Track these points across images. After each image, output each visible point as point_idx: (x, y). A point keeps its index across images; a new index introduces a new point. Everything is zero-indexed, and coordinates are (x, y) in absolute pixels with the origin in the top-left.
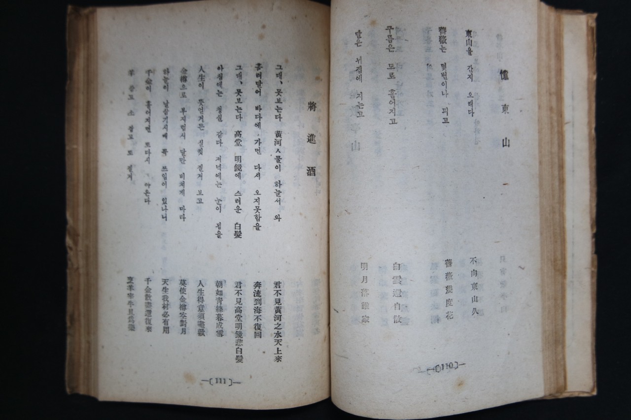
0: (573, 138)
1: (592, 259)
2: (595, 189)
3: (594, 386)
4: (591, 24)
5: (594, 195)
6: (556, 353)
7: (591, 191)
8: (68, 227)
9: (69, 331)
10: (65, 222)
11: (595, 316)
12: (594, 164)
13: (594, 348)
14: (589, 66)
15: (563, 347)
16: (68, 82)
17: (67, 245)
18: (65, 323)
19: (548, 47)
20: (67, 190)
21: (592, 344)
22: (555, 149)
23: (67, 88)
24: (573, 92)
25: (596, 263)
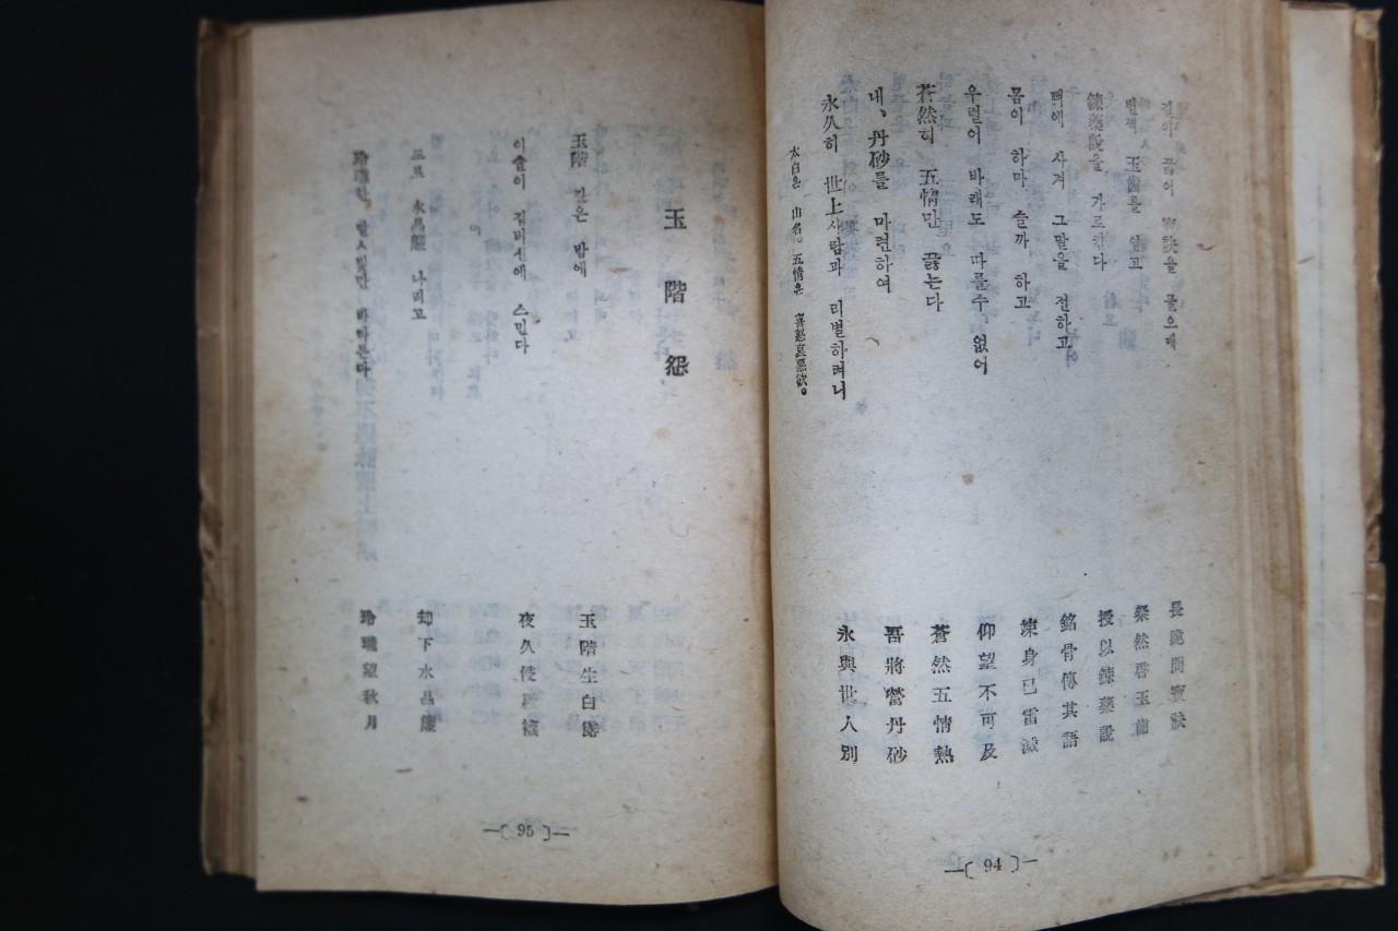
0: (1321, 295)
6: (1281, 780)
8: (203, 505)
9: (208, 736)
10: (196, 496)
15: (1302, 767)
16: (201, 189)
17: (202, 546)
18: (199, 719)
19: (1248, 73)
20: (201, 426)
22: (1270, 310)
23: (198, 201)
24: (1319, 188)
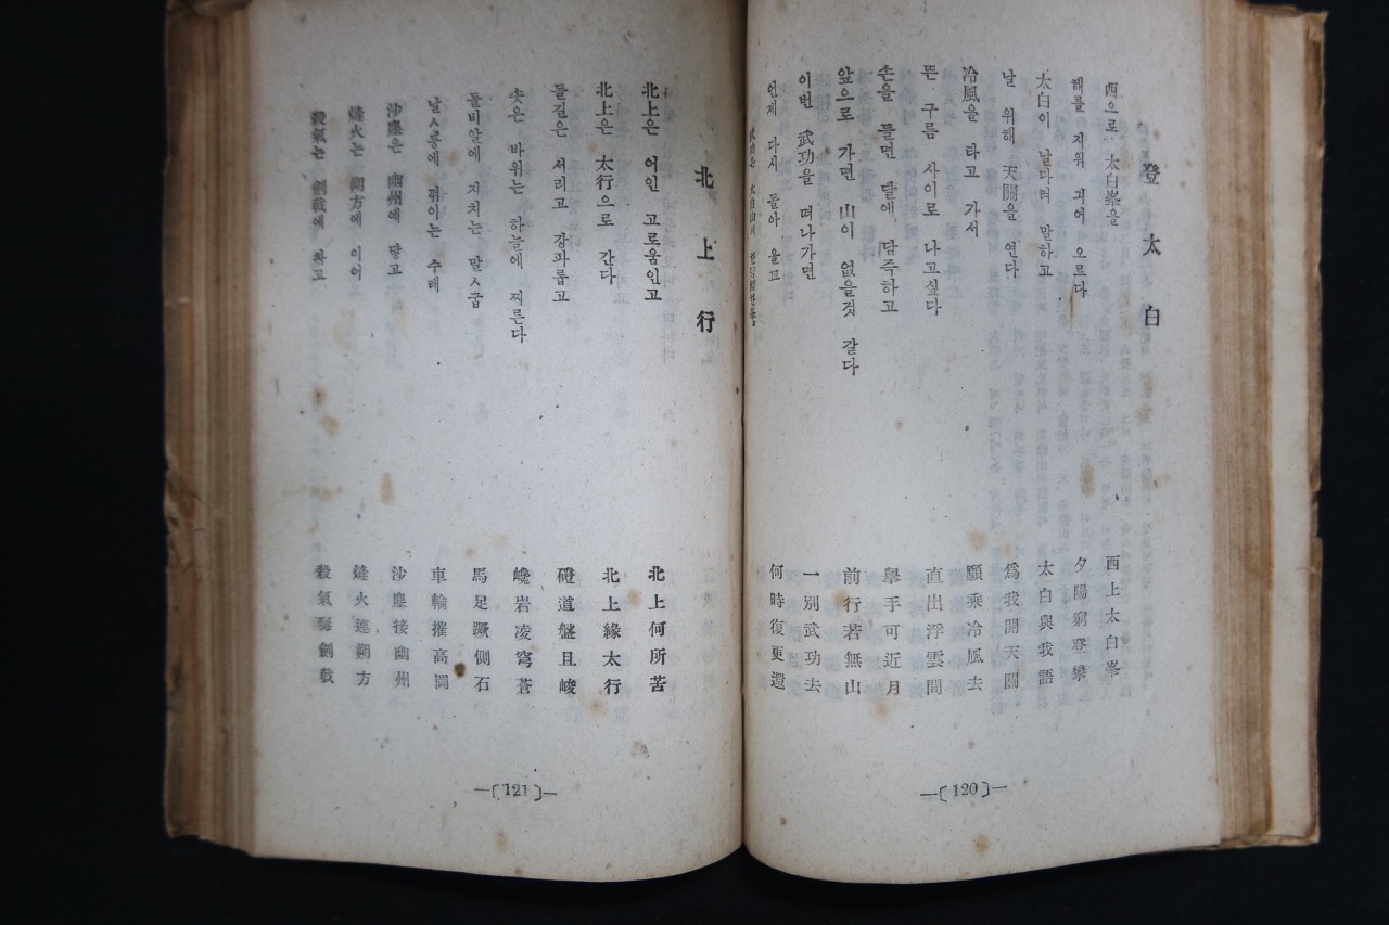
1: (1312, 547)
2: (1318, 396)
3: (1314, 824)
4: (1315, 35)
5: (1317, 410)
7: (1311, 401)
11: (1317, 672)
12: (1317, 342)
13: (1315, 741)
14: (1309, 129)
21: (1310, 732)
25: (1319, 557)
